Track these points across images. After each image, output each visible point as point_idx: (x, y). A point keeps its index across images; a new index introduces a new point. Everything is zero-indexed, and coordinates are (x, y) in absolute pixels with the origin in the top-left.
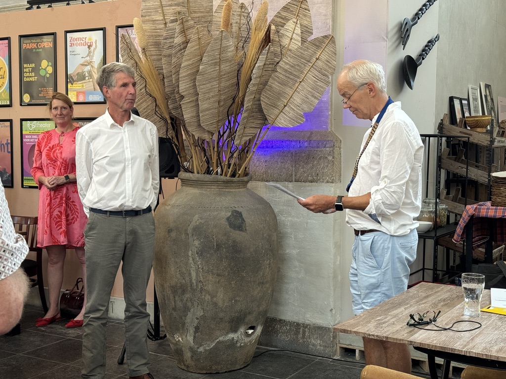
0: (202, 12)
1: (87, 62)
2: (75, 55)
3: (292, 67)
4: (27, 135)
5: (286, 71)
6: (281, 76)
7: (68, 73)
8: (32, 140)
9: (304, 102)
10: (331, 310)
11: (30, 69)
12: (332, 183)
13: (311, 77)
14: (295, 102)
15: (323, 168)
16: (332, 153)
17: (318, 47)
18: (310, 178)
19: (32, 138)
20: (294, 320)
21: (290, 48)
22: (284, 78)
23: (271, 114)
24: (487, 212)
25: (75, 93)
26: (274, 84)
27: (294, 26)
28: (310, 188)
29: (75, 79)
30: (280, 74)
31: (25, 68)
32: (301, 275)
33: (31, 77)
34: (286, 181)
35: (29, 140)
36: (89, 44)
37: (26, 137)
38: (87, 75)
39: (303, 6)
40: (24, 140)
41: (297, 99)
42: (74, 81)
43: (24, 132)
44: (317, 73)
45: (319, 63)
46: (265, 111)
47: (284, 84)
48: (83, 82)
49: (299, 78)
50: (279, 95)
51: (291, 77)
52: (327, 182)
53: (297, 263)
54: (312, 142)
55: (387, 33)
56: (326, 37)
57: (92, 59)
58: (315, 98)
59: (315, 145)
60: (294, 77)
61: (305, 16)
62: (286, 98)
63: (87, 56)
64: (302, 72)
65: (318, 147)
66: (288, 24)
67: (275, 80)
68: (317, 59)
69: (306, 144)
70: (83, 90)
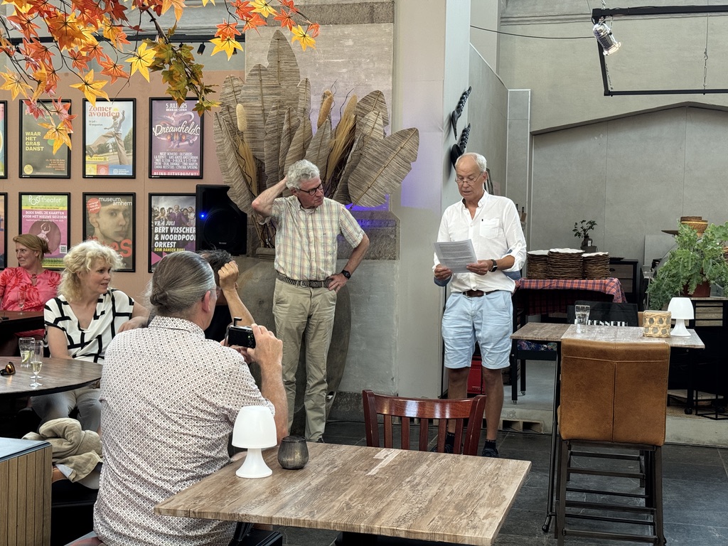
0: (290, 100)
1: (111, 133)
2: (96, 125)
3: (380, 154)
4: (28, 210)
5: (374, 157)
6: (369, 161)
7: (87, 144)
8: (35, 217)
9: (387, 185)
10: (393, 379)
11: (35, 138)
12: (395, 259)
13: (394, 163)
14: (379, 185)
15: (386, 246)
16: (395, 232)
17: (403, 138)
18: (372, 256)
19: (34, 214)
20: (354, 391)
21: (372, 136)
22: (371, 163)
23: (354, 194)
24: (530, 285)
25: (96, 166)
26: (361, 168)
27: (375, 118)
28: (372, 265)
29: (94, 150)
30: (368, 159)
31: (28, 136)
32: (363, 348)
33: (35, 146)
34: (347, 258)
35: (30, 216)
36: (114, 115)
37: (27, 212)
38: (111, 147)
39: (380, 99)
40: (23, 216)
41: (381, 182)
42: (94, 153)
43: (23, 208)
44: (400, 160)
45: (403, 152)
46: (350, 192)
47: (370, 168)
48: (106, 154)
49: (383, 163)
50: (365, 178)
51: (377, 162)
52: (390, 259)
53: (358, 337)
54: (374, 221)
55: (443, 124)
56: (411, 130)
57: (118, 131)
58: (397, 181)
59: (377, 224)
60: (379, 162)
61: (381, 107)
62: (370, 181)
63: (111, 128)
64: (387, 159)
65: (380, 226)
66: (369, 114)
67: (363, 164)
68: (401, 148)
69: (368, 224)
70: (104, 164)
